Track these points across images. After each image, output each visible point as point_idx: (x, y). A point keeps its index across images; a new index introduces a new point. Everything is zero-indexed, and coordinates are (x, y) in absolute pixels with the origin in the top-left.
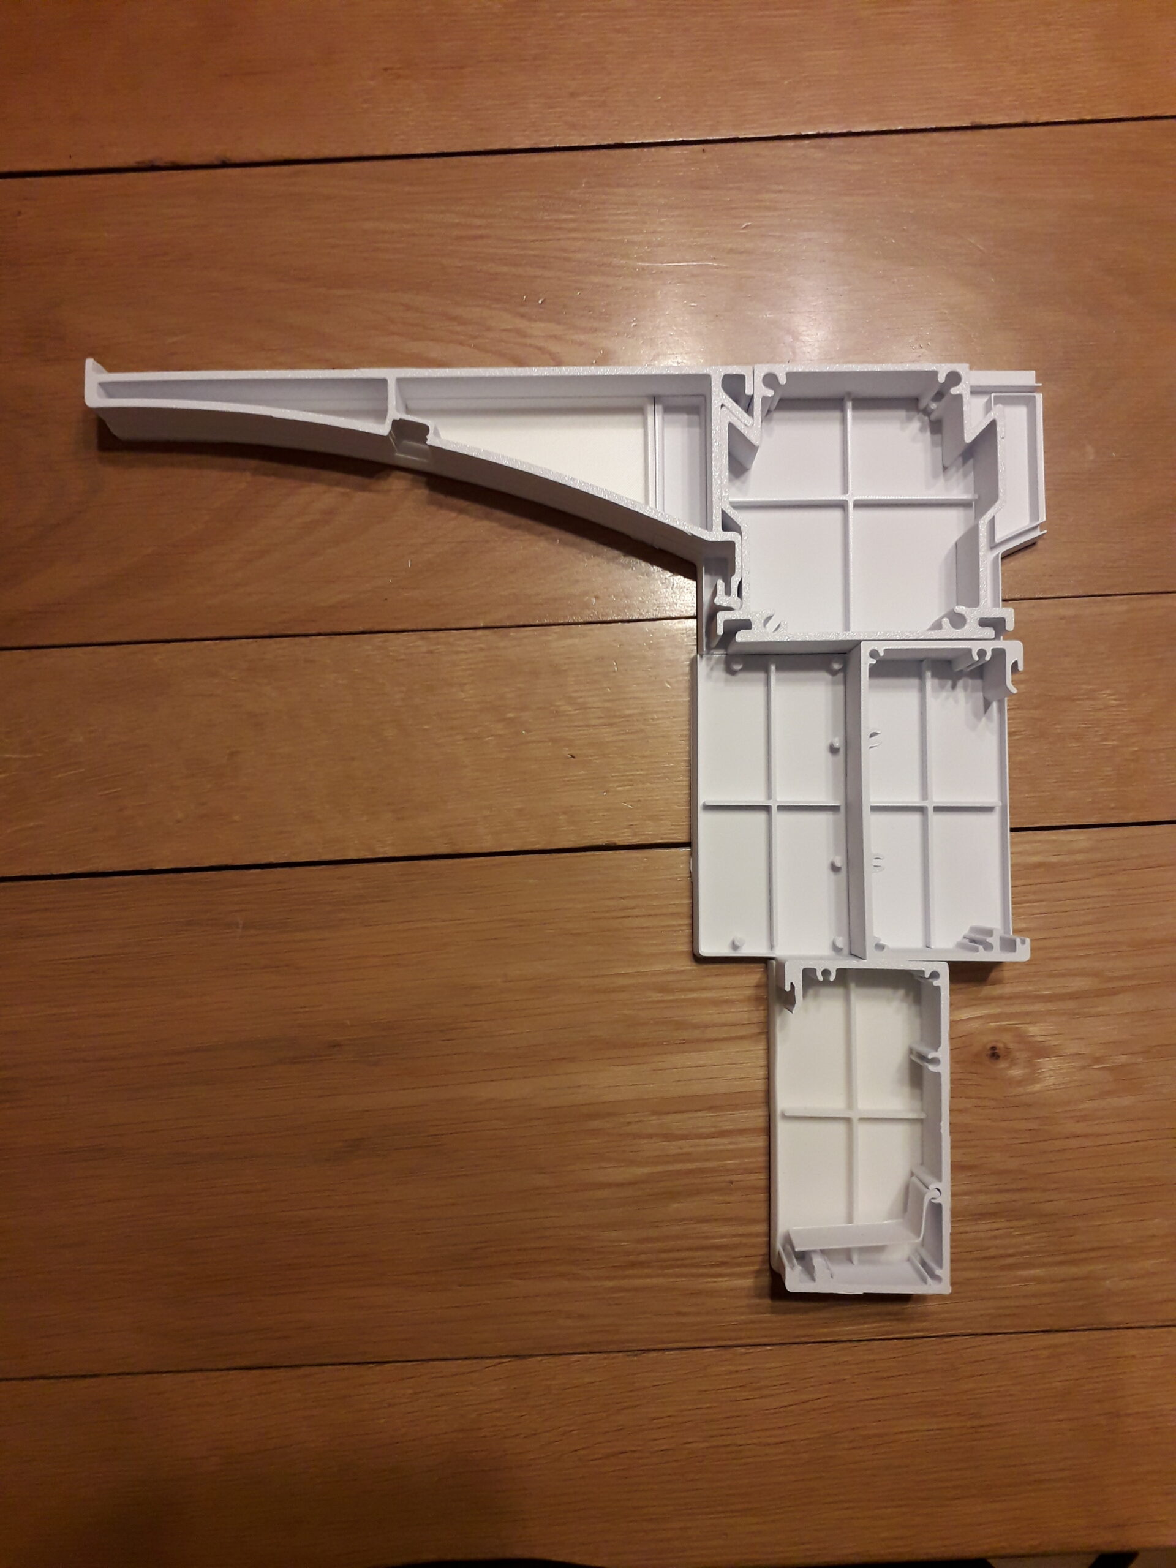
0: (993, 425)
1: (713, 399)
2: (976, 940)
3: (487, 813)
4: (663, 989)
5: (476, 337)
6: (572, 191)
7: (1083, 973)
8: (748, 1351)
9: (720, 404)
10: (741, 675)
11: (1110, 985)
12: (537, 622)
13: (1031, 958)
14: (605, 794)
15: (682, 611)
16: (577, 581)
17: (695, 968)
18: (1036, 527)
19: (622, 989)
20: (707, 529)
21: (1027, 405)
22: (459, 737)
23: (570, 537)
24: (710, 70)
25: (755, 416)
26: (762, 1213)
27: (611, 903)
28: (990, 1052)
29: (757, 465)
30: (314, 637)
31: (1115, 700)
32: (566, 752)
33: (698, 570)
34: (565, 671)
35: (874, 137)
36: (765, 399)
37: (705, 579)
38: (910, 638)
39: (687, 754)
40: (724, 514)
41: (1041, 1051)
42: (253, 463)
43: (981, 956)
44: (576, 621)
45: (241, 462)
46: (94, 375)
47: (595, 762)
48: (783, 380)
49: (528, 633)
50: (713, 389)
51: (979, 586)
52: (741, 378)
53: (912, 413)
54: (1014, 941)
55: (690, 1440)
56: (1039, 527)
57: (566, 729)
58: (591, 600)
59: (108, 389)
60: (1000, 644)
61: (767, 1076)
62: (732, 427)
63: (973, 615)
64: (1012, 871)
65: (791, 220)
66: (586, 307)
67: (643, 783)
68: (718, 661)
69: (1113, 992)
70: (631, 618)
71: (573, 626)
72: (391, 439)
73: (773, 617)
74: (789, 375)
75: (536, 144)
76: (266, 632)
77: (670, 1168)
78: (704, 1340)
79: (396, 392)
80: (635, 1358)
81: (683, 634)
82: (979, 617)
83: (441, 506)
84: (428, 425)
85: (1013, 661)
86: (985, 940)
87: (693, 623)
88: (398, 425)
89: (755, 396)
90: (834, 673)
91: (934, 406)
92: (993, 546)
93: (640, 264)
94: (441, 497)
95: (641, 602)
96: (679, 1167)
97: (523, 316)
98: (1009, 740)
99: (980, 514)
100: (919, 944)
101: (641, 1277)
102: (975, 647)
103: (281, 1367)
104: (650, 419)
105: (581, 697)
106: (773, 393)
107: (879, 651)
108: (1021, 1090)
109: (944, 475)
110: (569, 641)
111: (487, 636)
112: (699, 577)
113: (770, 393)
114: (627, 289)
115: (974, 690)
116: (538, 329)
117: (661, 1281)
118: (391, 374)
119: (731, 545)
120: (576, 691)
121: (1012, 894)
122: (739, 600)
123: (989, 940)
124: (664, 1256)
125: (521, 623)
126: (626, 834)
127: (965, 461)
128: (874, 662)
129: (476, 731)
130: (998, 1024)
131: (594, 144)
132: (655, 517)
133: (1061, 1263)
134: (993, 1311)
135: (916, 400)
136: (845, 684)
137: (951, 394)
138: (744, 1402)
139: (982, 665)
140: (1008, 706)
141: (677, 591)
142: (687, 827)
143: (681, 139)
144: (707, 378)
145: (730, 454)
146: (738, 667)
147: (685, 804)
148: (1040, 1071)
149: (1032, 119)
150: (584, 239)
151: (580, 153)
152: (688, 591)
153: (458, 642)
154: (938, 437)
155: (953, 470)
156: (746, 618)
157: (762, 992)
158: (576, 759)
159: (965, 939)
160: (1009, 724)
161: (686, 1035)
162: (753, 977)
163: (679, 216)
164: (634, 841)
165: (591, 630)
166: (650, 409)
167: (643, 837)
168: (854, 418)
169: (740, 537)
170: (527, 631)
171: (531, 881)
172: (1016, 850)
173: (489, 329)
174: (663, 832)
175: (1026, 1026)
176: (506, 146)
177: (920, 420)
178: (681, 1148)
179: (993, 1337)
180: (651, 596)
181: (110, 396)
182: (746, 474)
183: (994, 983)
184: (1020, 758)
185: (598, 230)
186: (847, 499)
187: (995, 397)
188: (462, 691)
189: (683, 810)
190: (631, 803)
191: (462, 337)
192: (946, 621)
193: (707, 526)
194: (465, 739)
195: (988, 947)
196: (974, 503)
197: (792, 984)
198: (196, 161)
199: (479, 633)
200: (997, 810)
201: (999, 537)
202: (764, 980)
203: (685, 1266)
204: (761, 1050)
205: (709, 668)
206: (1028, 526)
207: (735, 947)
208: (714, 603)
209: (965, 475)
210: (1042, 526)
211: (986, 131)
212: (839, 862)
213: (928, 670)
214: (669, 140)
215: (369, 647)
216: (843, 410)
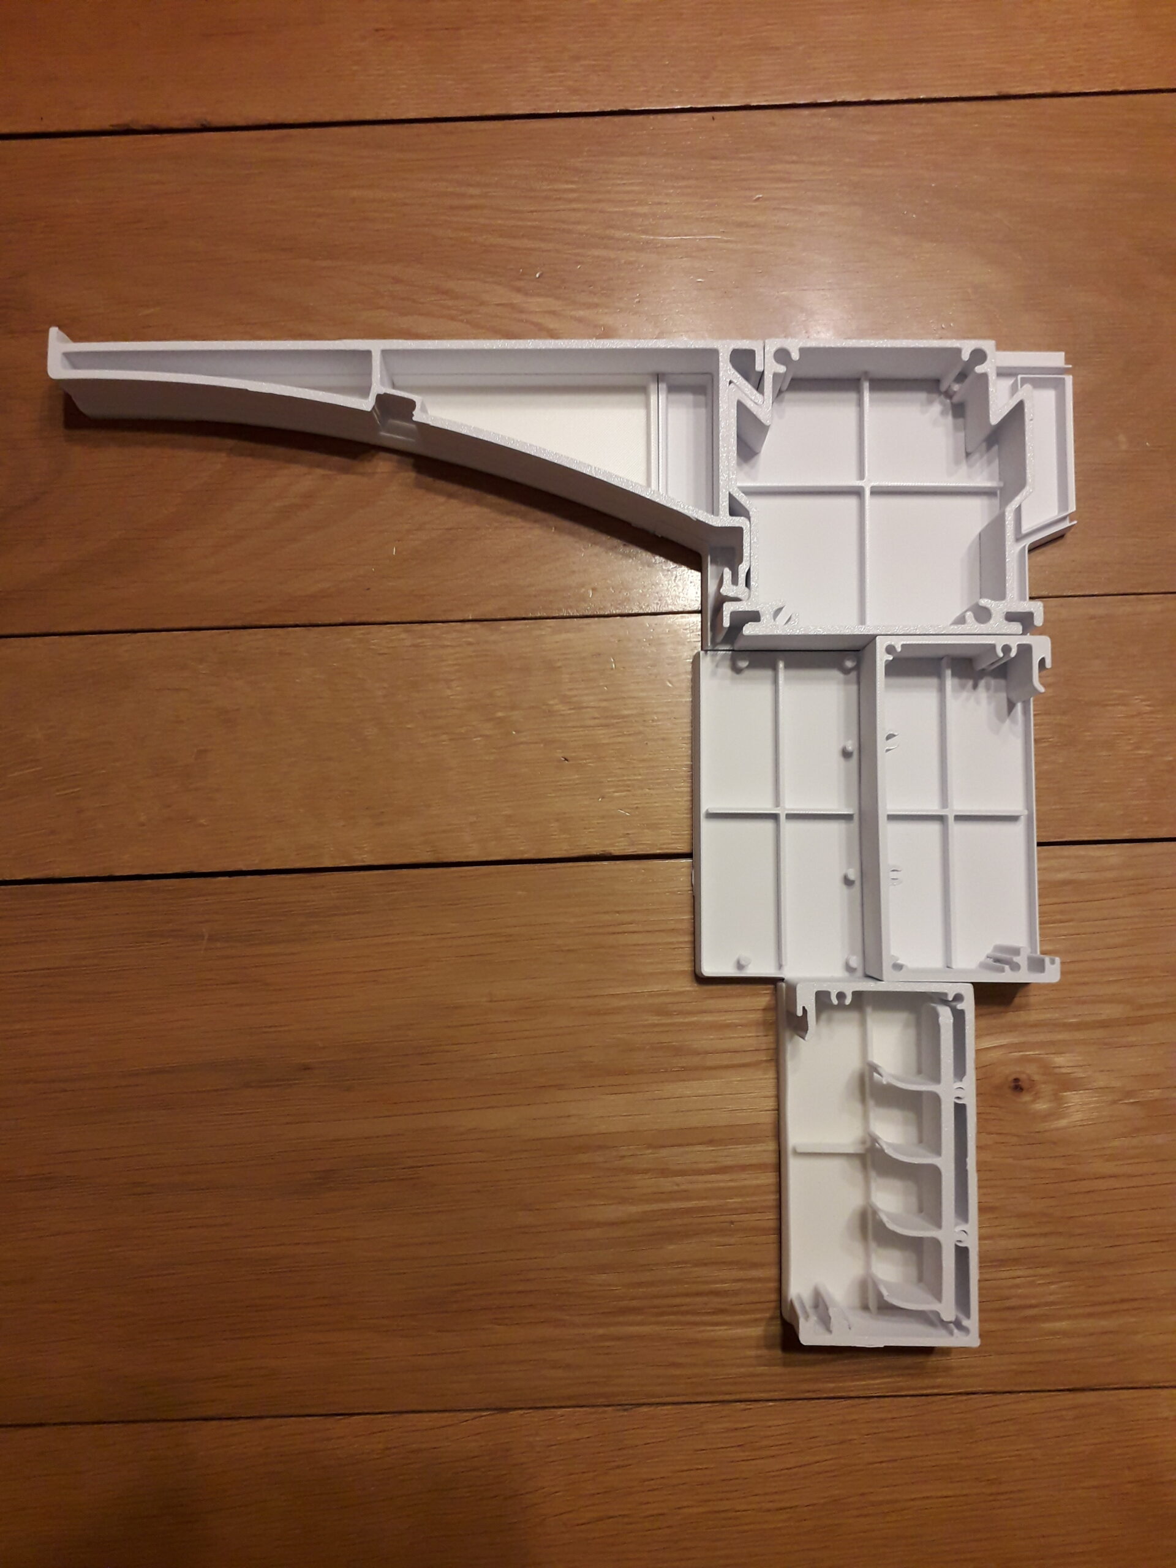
0: (1020, 406)
1: (721, 375)
2: (1002, 958)
3: (473, 819)
4: (661, 1011)
5: (470, 312)
6: (572, 160)
7: (1111, 1000)
8: (748, 1407)
9: (728, 380)
10: (748, 673)
11: (1140, 1013)
12: (530, 615)
13: (1060, 980)
14: (600, 800)
15: (685, 606)
16: (574, 572)
17: (697, 989)
18: (1064, 519)
19: (616, 1011)
20: (713, 513)
21: (1055, 388)
22: (444, 737)
23: (567, 524)
24: (721, 34)
25: (766, 394)
26: (772, 1256)
27: (606, 917)
28: (1013, 1084)
29: (768, 448)
30: (290, 629)
31: (1149, 706)
32: (559, 754)
33: (703, 560)
34: (559, 667)
35: (895, 106)
36: (776, 375)
37: (711, 569)
38: (931, 633)
39: (690, 759)
40: (731, 498)
41: (1067, 1083)
42: (230, 443)
43: (1007, 976)
44: (572, 614)
45: (216, 441)
46: (58, 344)
47: (590, 766)
48: (795, 356)
49: (520, 627)
50: (721, 364)
51: (1005, 577)
52: (751, 353)
53: (935, 396)
54: (1043, 961)
55: (685, 1504)
56: (1068, 518)
57: (559, 730)
58: (588, 593)
59: (72, 359)
60: (1027, 639)
61: (777, 1107)
62: (740, 406)
63: (998, 609)
64: (1039, 889)
65: (806, 193)
66: (586, 281)
67: (642, 789)
68: (723, 658)
69: (1143, 1021)
70: (630, 612)
71: (568, 620)
72: (376, 416)
73: (784, 609)
74: (802, 351)
75: (535, 110)
76: (239, 623)
77: (665, 1206)
78: (698, 1394)
79: (381, 362)
80: (626, 1413)
81: (686, 629)
82: (1006, 610)
83: (428, 489)
84: (415, 400)
85: (1040, 658)
86: (1012, 959)
87: (697, 618)
88: (381, 399)
89: (766, 373)
90: (846, 671)
91: (956, 387)
92: (1019, 538)
93: (644, 237)
94: (429, 480)
95: (641, 594)
96: (674, 1205)
97: (518, 290)
98: (1035, 748)
99: (1006, 500)
100: (937, 963)
101: (632, 1324)
102: (999, 643)
103: (240, 1418)
104: (653, 398)
105: (576, 696)
106: (785, 369)
107: (896, 647)
108: (1047, 1126)
109: (967, 461)
110: (564, 636)
111: (476, 629)
112: (703, 569)
113: (782, 369)
114: (631, 263)
115: (996, 690)
116: (535, 303)
117: (657, 1328)
118: (376, 346)
119: (738, 531)
120: (571, 690)
121: (1040, 913)
122: (747, 589)
123: (1016, 959)
124: (656, 1302)
125: (514, 616)
126: (622, 844)
127: (989, 447)
128: (891, 658)
129: (463, 730)
130: (1021, 1053)
131: (597, 110)
132: (657, 500)
133: (1090, 1315)
134: (1014, 1367)
135: (937, 381)
136: (859, 683)
137: (976, 373)
138: (743, 1463)
139: (1005, 664)
140: (1034, 711)
141: (680, 583)
142: (689, 837)
143: (689, 106)
144: (714, 353)
145: (738, 436)
146: (743, 664)
147: (686, 811)
148: (1066, 1105)
149: (1062, 89)
150: (585, 210)
151: (582, 121)
152: (693, 584)
153: (444, 636)
154: (960, 421)
155: (977, 456)
156: (754, 609)
157: (770, 1017)
158: (571, 762)
159: (989, 959)
160: (1035, 730)
161: (683, 1061)
162: (762, 999)
163: (687, 187)
164: (631, 851)
165: (588, 624)
166: (653, 387)
167: (641, 847)
168: (871, 400)
169: (748, 522)
170: (519, 624)
171: (520, 893)
172: (1043, 865)
173: (482, 303)
174: (661, 842)
175: (1052, 1056)
176: (503, 112)
177: (941, 403)
178: (678, 1185)
179: (1013, 1396)
180: (652, 589)
181: (75, 366)
182: (756, 457)
183: (1020, 1008)
184: (1045, 767)
185: (599, 201)
186: (863, 485)
187: (1022, 378)
188: (449, 688)
189: (683, 818)
190: (626, 810)
191: (455, 312)
192: (969, 614)
193: (714, 510)
194: (451, 740)
195: (1015, 967)
196: (998, 492)
197: (804, 1008)
198: (176, 124)
199: (468, 626)
200: (1023, 819)
201: (1026, 528)
202: (773, 1002)
203: (683, 1313)
204: (769, 1079)
205: (715, 664)
206: (1057, 516)
207: (740, 966)
208: (720, 593)
209: (990, 462)
210: (1071, 517)
211: (1013, 101)
212: (853, 874)
213: (948, 668)
214: (676, 107)
215: (349, 640)
216: (859, 390)
